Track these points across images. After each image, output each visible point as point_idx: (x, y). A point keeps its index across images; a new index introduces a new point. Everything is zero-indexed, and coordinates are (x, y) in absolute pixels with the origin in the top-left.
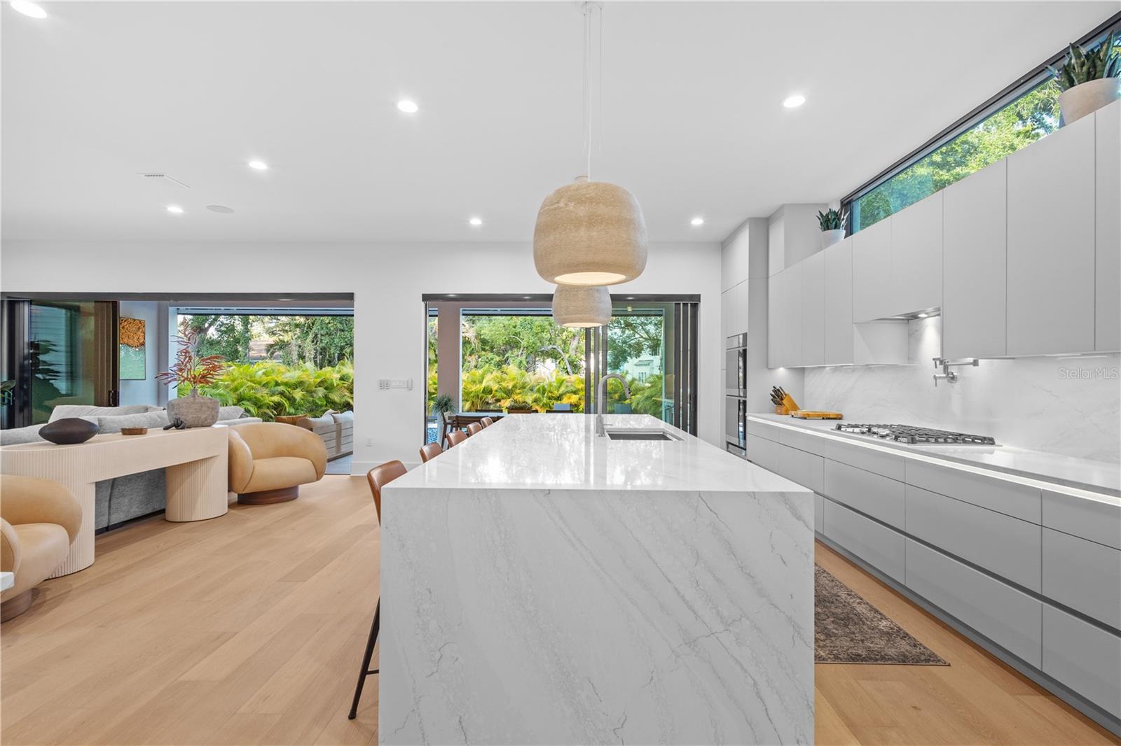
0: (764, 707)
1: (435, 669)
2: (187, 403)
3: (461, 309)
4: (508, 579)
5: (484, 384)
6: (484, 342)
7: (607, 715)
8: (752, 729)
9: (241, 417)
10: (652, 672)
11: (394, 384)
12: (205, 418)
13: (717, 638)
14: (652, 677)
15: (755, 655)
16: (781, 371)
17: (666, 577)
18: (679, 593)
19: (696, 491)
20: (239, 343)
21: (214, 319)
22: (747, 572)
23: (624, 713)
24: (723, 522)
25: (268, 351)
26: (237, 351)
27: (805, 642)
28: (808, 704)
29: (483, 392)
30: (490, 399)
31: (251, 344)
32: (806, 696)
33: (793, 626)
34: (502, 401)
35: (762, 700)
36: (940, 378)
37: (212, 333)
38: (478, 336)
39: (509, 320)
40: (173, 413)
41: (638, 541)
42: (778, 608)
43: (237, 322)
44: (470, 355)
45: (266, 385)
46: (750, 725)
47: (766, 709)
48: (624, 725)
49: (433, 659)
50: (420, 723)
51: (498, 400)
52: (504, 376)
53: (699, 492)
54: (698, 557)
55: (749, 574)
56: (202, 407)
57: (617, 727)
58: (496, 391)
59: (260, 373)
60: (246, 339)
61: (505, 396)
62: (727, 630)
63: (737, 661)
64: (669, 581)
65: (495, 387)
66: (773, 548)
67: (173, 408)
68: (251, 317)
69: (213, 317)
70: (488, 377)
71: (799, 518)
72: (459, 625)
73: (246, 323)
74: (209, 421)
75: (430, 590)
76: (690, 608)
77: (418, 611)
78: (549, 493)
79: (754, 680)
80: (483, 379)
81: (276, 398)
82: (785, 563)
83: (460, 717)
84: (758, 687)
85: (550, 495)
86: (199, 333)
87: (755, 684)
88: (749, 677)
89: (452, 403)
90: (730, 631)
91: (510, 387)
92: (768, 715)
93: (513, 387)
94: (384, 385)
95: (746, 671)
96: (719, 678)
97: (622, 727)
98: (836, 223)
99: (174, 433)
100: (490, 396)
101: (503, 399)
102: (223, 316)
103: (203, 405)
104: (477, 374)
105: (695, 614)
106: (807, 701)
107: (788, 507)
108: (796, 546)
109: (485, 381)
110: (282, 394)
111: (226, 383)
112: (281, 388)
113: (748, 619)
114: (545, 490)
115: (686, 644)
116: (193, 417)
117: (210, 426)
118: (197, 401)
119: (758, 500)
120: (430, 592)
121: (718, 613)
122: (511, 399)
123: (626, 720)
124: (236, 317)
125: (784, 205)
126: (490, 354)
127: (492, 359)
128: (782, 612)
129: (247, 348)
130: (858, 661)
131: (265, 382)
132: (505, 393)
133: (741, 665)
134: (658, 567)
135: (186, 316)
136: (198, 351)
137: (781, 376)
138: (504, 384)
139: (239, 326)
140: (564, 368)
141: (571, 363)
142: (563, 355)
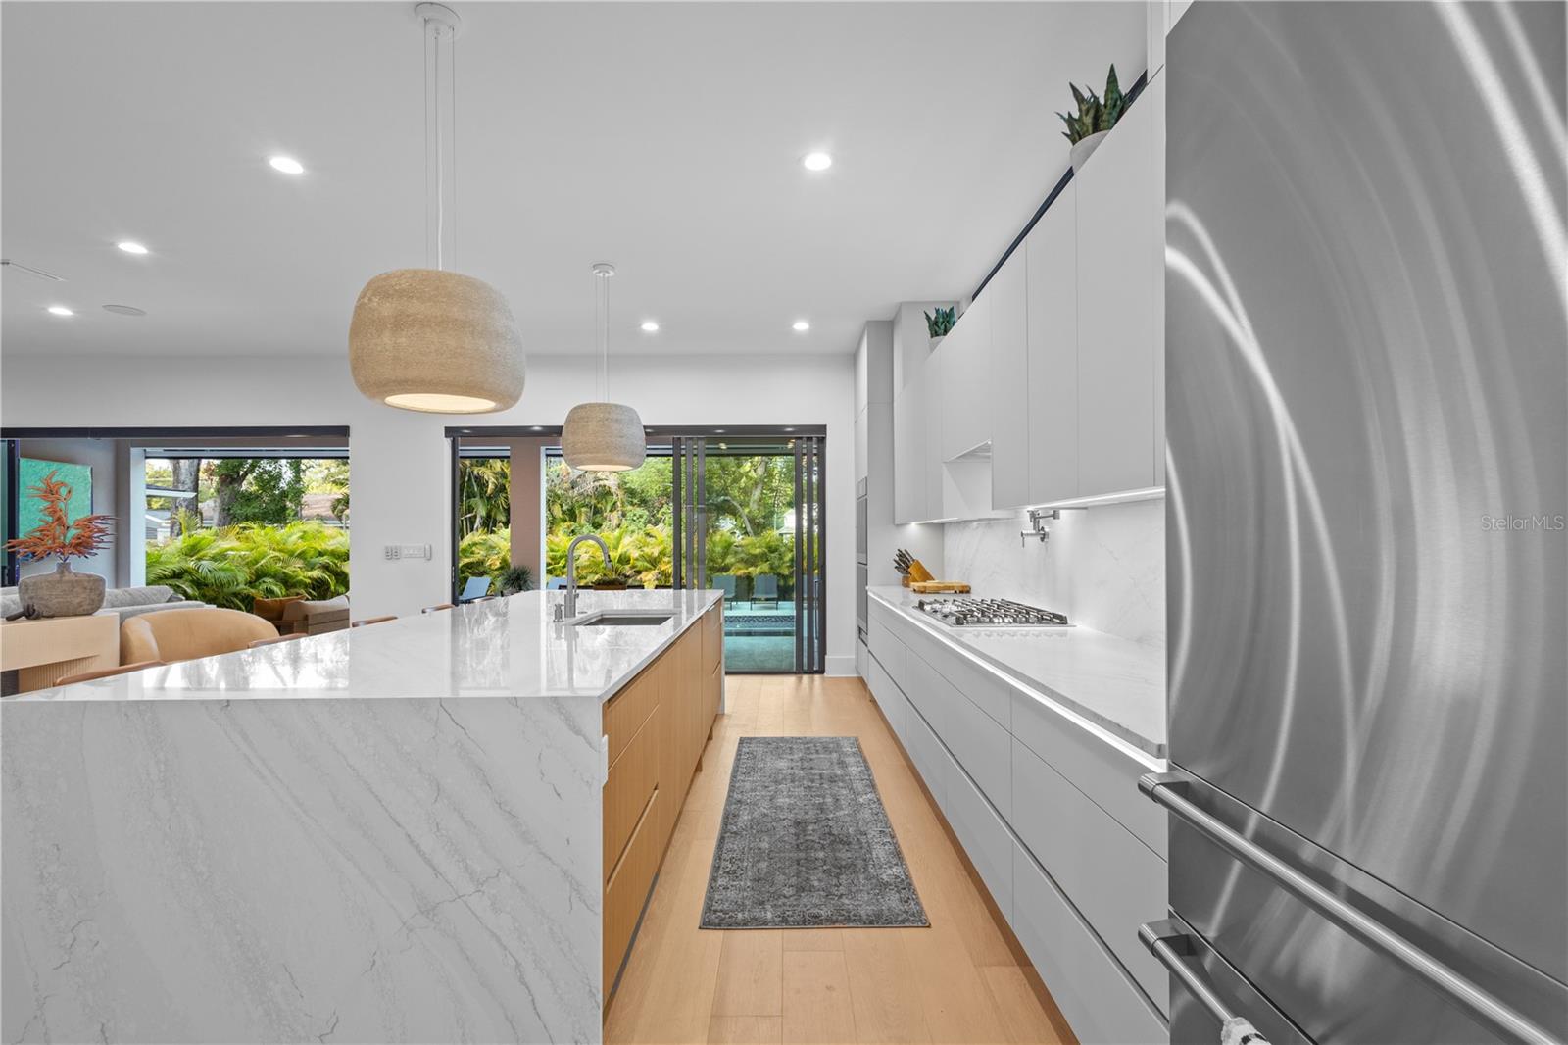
0: (530, 998)
1: (66, 958)
2: (49, 582)
3: (543, 448)
4: (170, 828)
5: (620, 551)
6: (631, 493)
7: (310, 1016)
8: (514, 1028)
9: (169, 600)
10: (375, 954)
11: (406, 552)
12: (79, 603)
13: (465, 903)
14: (374, 961)
15: (517, 925)
16: (914, 528)
17: (394, 820)
18: (412, 842)
19: (436, 699)
20: (287, 497)
21: (251, 465)
22: (507, 809)
23: (334, 1013)
24: (473, 740)
25: (334, 508)
26: (285, 508)
27: (586, 904)
28: (590, 991)
29: (619, 561)
30: (627, 570)
31: (305, 499)
32: (588, 979)
33: (571, 883)
34: (644, 574)
35: (528, 988)
36: (1028, 535)
37: (248, 485)
38: (622, 486)
39: (665, 463)
40: (27, 597)
41: (354, 769)
42: (550, 859)
43: (284, 469)
44: (611, 511)
45: (302, 555)
46: (511, 1023)
47: (533, 1000)
48: (335, 1031)
49: (62, 944)
50: (46, 1034)
51: (639, 572)
52: (649, 540)
53: (440, 699)
54: (439, 790)
55: (509, 813)
56: (74, 588)
57: (325, 1032)
58: (637, 559)
59: (294, 537)
60: (296, 492)
61: (649, 565)
62: (479, 891)
63: (493, 935)
64: (399, 825)
65: (635, 554)
66: (543, 774)
67: (27, 590)
68: (303, 461)
69: (250, 461)
70: (627, 540)
71: (578, 732)
72: (99, 895)
73: (297, 471)
74: (86, 607)
75: (57, 845)
76: (429, 862)
77: (42, 876)
78: (228, 705)
79: (517, 961)
80: (618, 543)
81: (316, 573)
82: (558, 795)
83: (103, 1025)
84: (522, 970)
85: (229, 708)
86: (231, 483)
87: (518, 965)
88: (508, 955)
89: (531, 578)
90: (484, 893)
91: (656, 554)
92: (535, 1008)
93: (660, 553)
94: (392, 554)
95: (505, 948)
96: (468, 958)
97: (332, 1032)
98: (945, 326)
99: (24, 625)
100: (627, 567)
101: (646, 570)
102: (265, 461)
103: (75, 585)
104: (611, 537)
105: (435, 869)
106: (590, 987)
107: (562, 717)
108: (575, 771)
109: (621, 546)
110: (326, 567)
111: (243, 553)
112: (325, 559)
113: (508, 875)
114: (222, 700)
115: (423, 913)
116: (58, 603)
117: (90, 614)
118: (66, 578)
119: (522, 709)
120: (58, 849)
121: (467, 867)
122: (656, 571)
123: (337, 1022)
124: (284, 461)
125: (901, 304)
126: (638, 509)
127: (641, 516)
128: (554, 864)
129: (299, 504)
130: (809, 924)
131: (298, 552)
132: (649, 562)
133: (498, 940)
134: (383, 806)
135: (211, 460)
136: (229, 509)
137: (913, 536)
138: (647, 550)
139: (288, 475)
140: (741, 527)
141: (751, 520)
142: (740, 509)
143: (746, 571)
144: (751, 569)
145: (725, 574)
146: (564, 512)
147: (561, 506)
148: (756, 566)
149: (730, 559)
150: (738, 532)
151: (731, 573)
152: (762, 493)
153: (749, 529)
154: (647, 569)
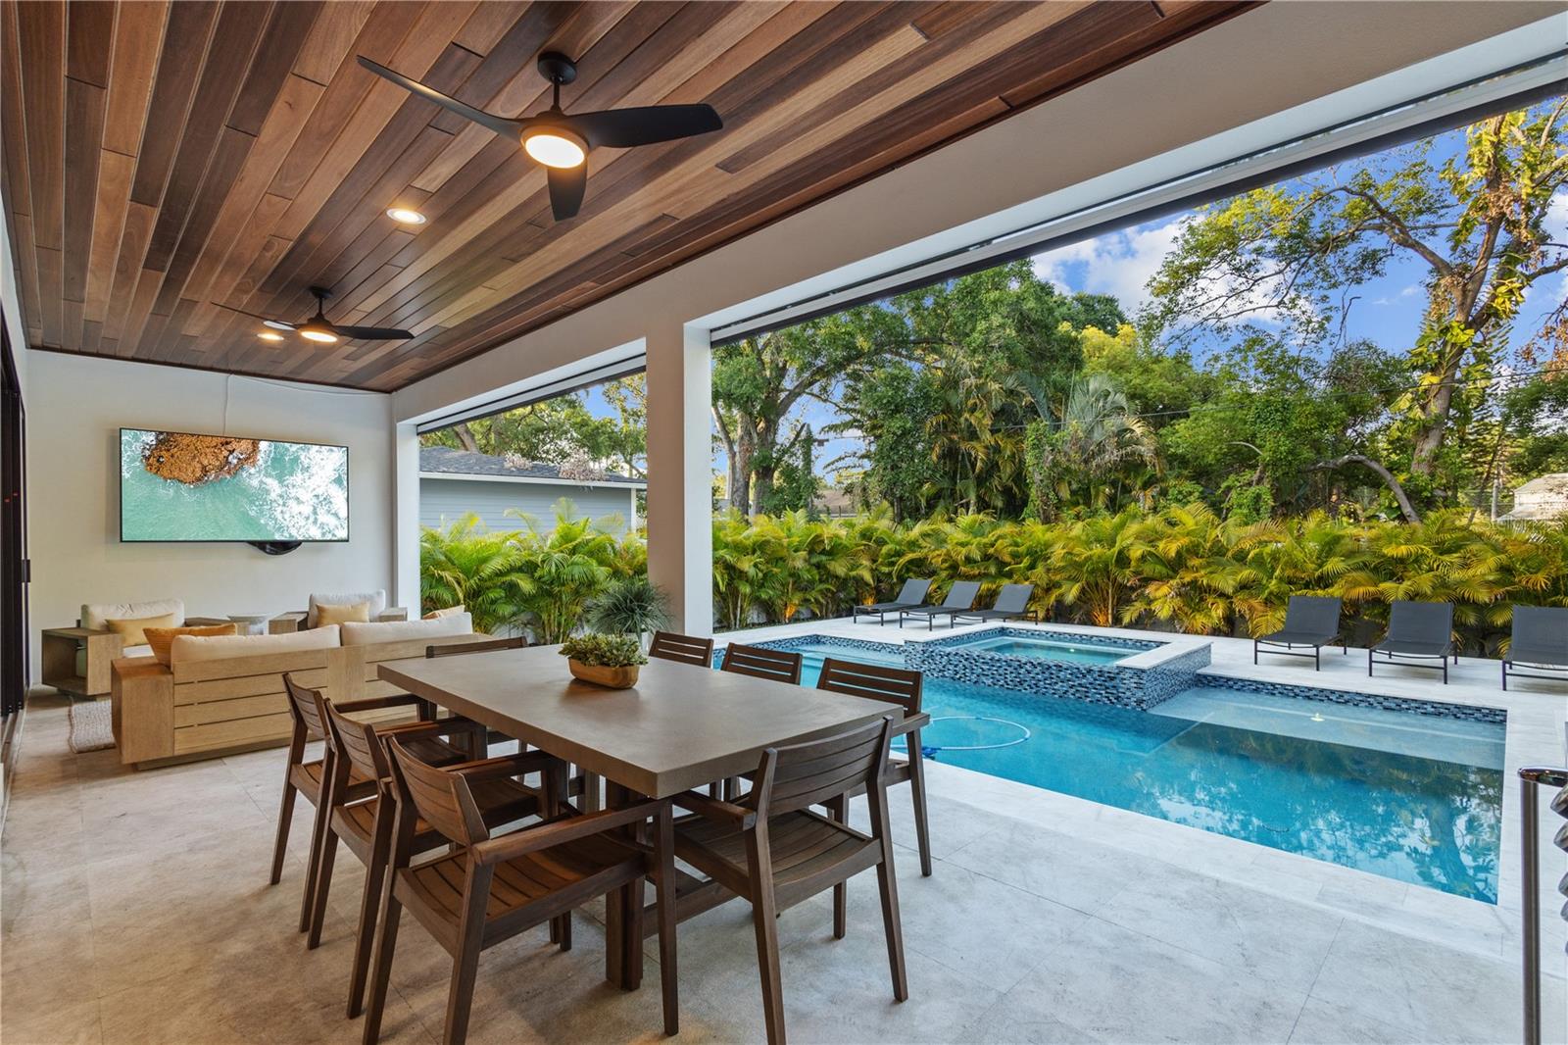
140: (1390, 507)
141: (1413, 494)
142: (1388, 476)
143: (1372, 589)
144: (1386, 586)
145: (1320, 592)
146: (1073, 493)
147: (1070, 484)
148: (1400, 580)
149: (1334, 564)
150: (1383, 515)
151: (1336, 591)
152: (1441, 444)
153: (1407, 509)
154: (1162, 579)
